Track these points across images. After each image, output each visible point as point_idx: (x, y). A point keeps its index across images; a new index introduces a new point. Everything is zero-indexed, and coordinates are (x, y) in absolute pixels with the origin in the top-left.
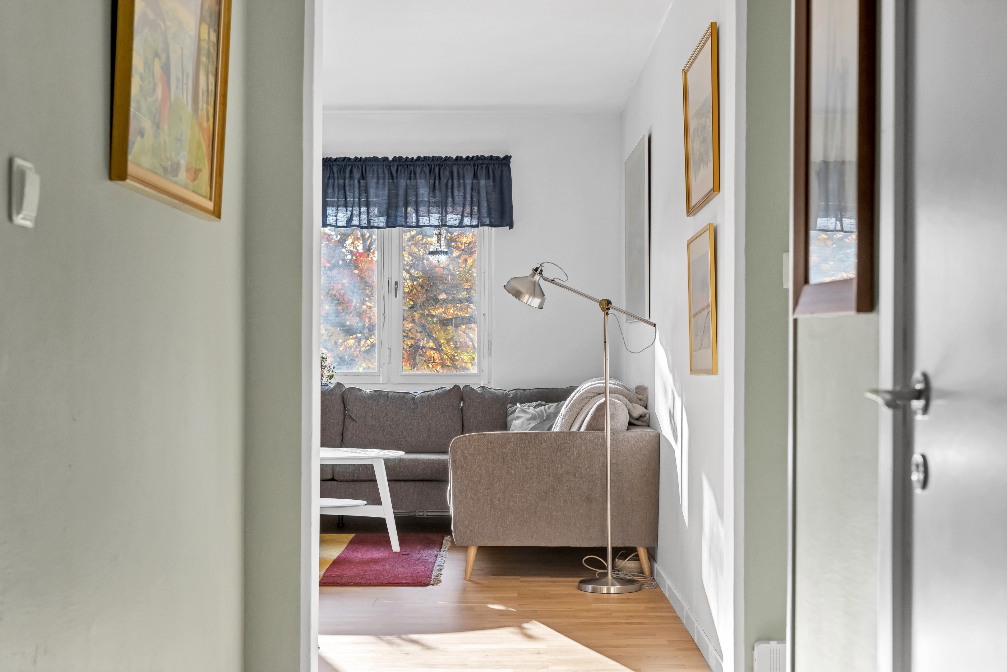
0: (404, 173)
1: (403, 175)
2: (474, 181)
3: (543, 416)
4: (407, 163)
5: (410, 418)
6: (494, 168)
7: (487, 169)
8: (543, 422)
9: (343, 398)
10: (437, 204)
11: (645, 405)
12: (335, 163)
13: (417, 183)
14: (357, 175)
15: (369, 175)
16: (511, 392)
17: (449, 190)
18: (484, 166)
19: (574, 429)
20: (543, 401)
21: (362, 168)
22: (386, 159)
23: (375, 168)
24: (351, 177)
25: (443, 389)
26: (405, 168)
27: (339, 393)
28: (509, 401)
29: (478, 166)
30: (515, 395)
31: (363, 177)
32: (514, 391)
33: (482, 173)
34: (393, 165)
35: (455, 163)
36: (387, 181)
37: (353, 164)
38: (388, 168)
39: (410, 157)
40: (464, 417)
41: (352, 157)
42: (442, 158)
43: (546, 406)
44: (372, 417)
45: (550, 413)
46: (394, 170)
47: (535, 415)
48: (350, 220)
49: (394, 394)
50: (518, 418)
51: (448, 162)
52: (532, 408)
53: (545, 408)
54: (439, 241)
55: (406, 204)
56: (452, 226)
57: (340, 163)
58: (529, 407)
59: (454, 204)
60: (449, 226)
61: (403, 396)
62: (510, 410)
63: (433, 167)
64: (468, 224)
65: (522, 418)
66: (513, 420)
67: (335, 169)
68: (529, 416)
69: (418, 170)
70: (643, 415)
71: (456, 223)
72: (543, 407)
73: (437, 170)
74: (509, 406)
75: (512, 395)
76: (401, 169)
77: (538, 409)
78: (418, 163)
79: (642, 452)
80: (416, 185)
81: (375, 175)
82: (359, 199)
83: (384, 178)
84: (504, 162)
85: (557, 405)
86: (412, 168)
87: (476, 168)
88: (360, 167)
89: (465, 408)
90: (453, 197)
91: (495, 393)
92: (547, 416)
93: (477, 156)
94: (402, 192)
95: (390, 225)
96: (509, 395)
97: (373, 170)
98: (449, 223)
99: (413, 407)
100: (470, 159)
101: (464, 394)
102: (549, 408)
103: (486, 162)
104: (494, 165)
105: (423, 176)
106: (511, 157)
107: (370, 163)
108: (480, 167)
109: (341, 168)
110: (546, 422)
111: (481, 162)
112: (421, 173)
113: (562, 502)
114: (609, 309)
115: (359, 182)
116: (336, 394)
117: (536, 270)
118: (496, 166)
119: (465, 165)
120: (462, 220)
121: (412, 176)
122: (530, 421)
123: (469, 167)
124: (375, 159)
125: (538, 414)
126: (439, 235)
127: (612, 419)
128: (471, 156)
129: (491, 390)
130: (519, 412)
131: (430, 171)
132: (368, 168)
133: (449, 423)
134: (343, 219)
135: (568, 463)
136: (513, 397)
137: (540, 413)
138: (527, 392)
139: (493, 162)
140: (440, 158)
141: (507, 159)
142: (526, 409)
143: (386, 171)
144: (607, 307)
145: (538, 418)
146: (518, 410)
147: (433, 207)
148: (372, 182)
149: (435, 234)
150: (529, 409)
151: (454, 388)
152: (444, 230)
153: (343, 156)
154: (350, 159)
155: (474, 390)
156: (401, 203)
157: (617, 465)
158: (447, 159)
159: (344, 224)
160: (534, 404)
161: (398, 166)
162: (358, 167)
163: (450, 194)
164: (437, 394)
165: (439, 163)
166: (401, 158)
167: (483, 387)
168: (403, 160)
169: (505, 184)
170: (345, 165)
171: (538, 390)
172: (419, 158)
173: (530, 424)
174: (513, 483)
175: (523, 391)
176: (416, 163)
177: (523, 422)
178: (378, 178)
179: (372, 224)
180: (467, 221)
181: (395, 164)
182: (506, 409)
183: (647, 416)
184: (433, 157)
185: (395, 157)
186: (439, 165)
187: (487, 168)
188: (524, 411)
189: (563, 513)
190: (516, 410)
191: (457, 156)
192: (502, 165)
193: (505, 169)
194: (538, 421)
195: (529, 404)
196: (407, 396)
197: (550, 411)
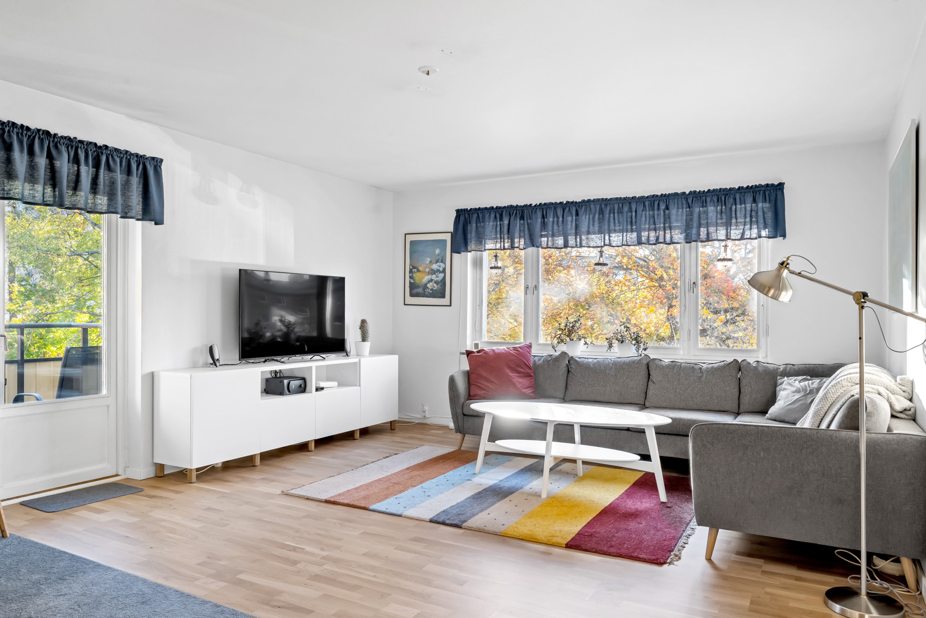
0: (698, 203)
1: (696, 205)
2: (753, 205)
3: (806, 390)
4: (700, 195)
5: (697, 383)
6: (770, 194)
7: (764, 194)
8: (806, 395)
9: (648, 365)
10: (722, 224)
11: (910, 397)
12: (647, 199)
13: (707, 209)
14: (663, 207)
15: (671, 207)
16: (781, 366)
17: (733, 213)
18: (761, 192)
19: (824, 426)
20: (809, 375)
21: (666, 201)
22: (684, 193)
23: (676, 201)
24: (658, 209)
25: (725, 362)
26: (698, 199)
27: (645, 362)
28: (779, 374)
29: (756, 193)
30: (785, 369)
31: (667, 208)
32: (784, 366)
33: (759, 198)
34: (689, 197)
35: (737, 191)
36: (685, 210)
37: (660, 199)
38: (686, 200)
39: (702, 190)
40: (741, 384)
41: (659, 194)
42: (727, 189)
43: (810, 382)
44: (668, 381)
45: (813, 388)
46: (690, 201)
47: (800, 389)
48: (657, 238)
49: (686, 364)
50: (785, 389)
51: (732, 192)
52: (797, 382)
53: (808, 383)
54: (725, 251)
55: (700, 226)
56: (735, 240)
57: (650, 199)
58: (795, 380)
59: (737, 223)
60: (733, 240)
61: (693, 366)
62: (779, 381)
63: (720, 196)
64: (748, 236)
65: (788, 390)
66: (780, 390)
67: (647, 204)
68: (794, 389)
69: (708, 199)
70: (908, 408)
71: (739, 237)
72: (807, 382)
73: (723, 198)
74: (778, 378)
75: (781, 369)
76: (695, 200)
77: (802, 384)
78: (708, 194)
79: (907, 458)
80: (707, 211)
81: (676, 206)
82: (664, 224)
83: (682, 208)
84: (778, 187)
85: (820, 381)
86: (704, 198)
87: (755, 194)
88: (665, 201)
89: (741, 378)
90: (736, 218)
91: (767, 367)
92: (810, 390)
93: (756, 185)
94: (696, 216)
95: (688, 240)
96: (780, 369)
97: (675, 202)
98: (732, 238)
99: (700, 375)
100: (749, 188)
101: (741, 366)
102: (812, 384)
103: (763, 189)
104: (770, 190)
105: (712, 204)
106: (784, 183)
107: (672, 197)
108: (758, 193)
109: (651, 203)
110: (809, 396)
111: (758, 189)
112: (710, 201)
113: (808, 499)
114: (865, 302)
115: (664, 212)
116: (643, 363)
117: (782, 264)
118: (772, 191)
119: (746, 193)
120: (743, 234)
121: (704, 204)
122: (795, 394)
123: (749, 194)
124: (676, 194)
125: (802, 388)
126: (726, 246)
127: (869, 419)
128: (750, 185)
129: (764, 364)
130: (786, 385)
131: (718, 200)
132: (670, 201)
133: (727, 389)
134: (653, 239)
135: (816, 461)
136: (783, 370)
137: (804, 388)
138: (796, 367)
139: (768, 188)
140: (725, 189)
141: (781, 186)
142: (792, 382)
143: (684, 202)
144: (863, 300)
145: (802, 392)
146: (785, 382)
147: (721, 226)
148: (673, 211)
149: (723, 246)
150: (795, 382)
151: (733, 362)
152: (729, 243)
153: (652, 194)
154: (657, 195)
155: (750, 363)
156: (695, 224)
157: (875, 469)
158: (731, 189)
159: (654, 242)
160: (800, 378)
161: (693, 198)
162: (664, 201)
163: (734, 215)
164: (719, 366)
165: (724, 192)
166: (695, 192)
167: (758, 361)
168: (697, 193)
169: (779, 203)
170: (654, 201)
171: (806, 365)
172: (709, 190)
173: (794, 396)
174: (753, 474)
175: (792, 366)
176: (707, 194)
177: (788, 394)
178: (678, 208)
179: (673, 241)
180: (747, 235)
181: (691, 197)
182: (776, 380)
183: (912, 410)
184: (720, 189)
185: (691, 191)
186: (725, 194)
187: (764, 192)
188: (790, 384)
189: (810, 511)
190: (783, 382)
191: (740, 187)
192: (776, 190)
193: (779, 193)
194: (802, 394)
195: (796, 378)
196: (696, 367)
197: (813, 386)
